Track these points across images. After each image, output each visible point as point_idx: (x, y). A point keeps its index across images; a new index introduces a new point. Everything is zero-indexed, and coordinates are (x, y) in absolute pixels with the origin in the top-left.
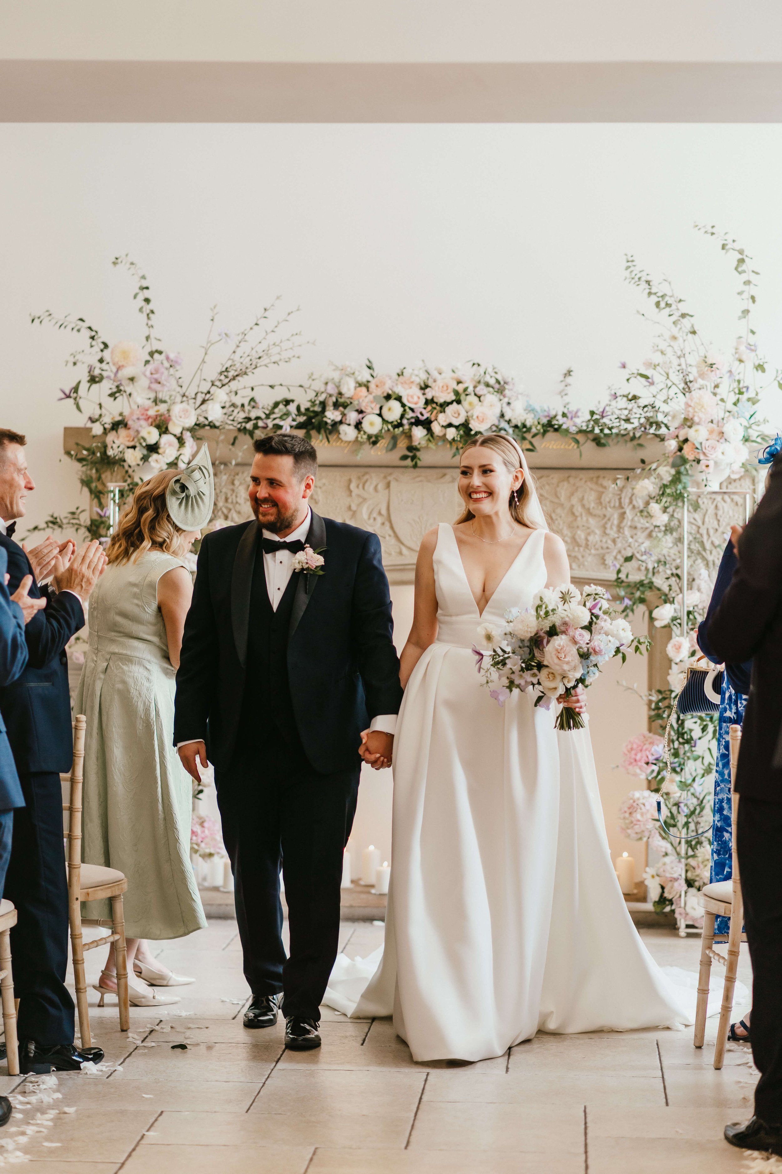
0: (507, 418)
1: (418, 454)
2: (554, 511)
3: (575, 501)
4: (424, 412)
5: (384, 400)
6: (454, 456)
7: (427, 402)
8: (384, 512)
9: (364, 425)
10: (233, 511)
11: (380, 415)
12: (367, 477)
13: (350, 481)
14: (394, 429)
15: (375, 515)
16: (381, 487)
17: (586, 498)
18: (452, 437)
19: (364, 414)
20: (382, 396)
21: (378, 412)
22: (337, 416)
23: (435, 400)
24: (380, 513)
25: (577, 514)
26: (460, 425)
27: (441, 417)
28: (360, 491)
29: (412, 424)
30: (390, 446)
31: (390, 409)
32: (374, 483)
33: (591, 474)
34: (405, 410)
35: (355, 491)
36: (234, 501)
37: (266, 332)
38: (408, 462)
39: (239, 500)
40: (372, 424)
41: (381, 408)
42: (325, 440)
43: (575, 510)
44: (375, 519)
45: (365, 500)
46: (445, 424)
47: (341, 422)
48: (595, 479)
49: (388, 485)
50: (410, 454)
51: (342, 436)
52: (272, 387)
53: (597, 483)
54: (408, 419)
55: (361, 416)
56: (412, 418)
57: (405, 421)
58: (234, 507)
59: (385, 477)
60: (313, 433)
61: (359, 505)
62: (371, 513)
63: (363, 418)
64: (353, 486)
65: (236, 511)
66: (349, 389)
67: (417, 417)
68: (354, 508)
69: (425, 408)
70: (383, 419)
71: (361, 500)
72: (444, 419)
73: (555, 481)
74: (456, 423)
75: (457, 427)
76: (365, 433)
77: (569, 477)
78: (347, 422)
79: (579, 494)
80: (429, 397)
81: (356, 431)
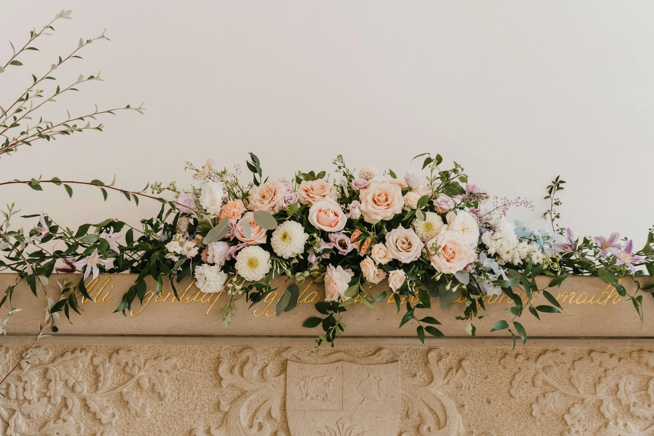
0: (492, 251)
1: (336, 316)
2: (568, 411)
3: (602, 391)
4: (347, 240)
5: (274, 221)
6: (404, 321)
7: (350, 224)
8: (276, 413)
9: (238, 266)
10: (18, 413)
11: (267, 247)
12: (248, 353)
13: (219, 361)
14: (294, 273)
15: (260, 418)
16: (271, 369)
17: (621, 387)
18: (399, 286)
19: (241, 246)
20: (272, 213)
21: (264, 241)
22: (189, 249)
23: (366, 219)
24: (269, 415)
25: (608, 415)
26: (412, 263)
27: (378, 249)
28: (236, 379)
29: (324, 264)
30: (285, 303)
31: (285, 237)
32: (261, 364)
33: (629, 346)
34: (312, 239)
35: (227, 379)
36: (21, 398)
37: (35, 79)
38: (319, 330)
39: (27, 394)
40: (252, 263)
41: (269, 234)
42: (170, 293)
43: (603, 409)
44: (261, 427)
45: (244, 394)
46: (384, 262)
47: (198, 260)
48: (634, 354)
49: (283, 368)
50: (324, 317)
51: (199, 285)
52: (35, 185)
53: (639, 362)
54: (317, 255)
55: (233, 249)
56: (325, 251)
57: (312, 259)
58: (20, 405)
59: (279, 353)
60: (149, 280)
61: (233, 402)
62: (253, 417)
63: (237, 253)
64: (223, 369)
65: (23, 415)
66: (213, 202)
67: (335, 248)
68: (225, 407)
69: (349, 235)
70: (273, 254)
71: (236, 393)
72: (383, 253)
73: (568, 359)
74: (406, 258)
75: (406, 267)
76: (241, 279)
77: (590, 352)
78: (209, 260)
79: (610, 382)
80: (356, 214)
81: (224, 276)
